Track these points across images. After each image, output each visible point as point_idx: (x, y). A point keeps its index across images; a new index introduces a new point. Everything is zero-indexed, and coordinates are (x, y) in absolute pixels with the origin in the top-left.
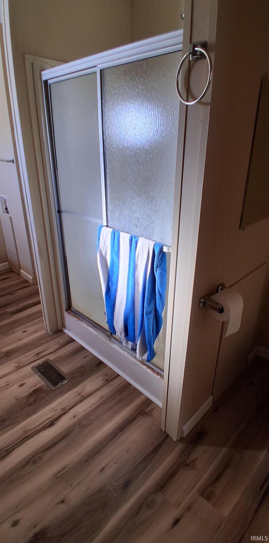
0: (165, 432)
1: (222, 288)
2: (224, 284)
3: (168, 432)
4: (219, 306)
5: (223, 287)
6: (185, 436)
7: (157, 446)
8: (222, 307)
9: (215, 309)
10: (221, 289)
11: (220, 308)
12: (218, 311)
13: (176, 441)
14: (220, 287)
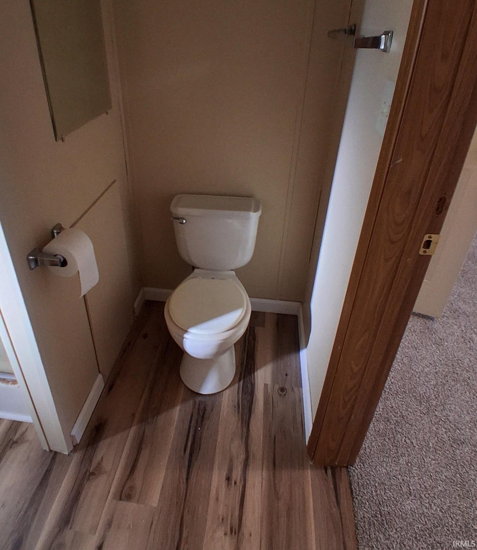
0: (51, 451)
1: (59, 231)
2: (61, 224)
3: (54, 449)
4: (58, 258)
5: (60, 228)
6: (78, 442)
7: (45, 475)
8: (64, 257)
9: (54, 264)
10: (58, 233)
11: (60, 260)
12: (59, 265)
13: (69, 454)
14: (55, 231)
